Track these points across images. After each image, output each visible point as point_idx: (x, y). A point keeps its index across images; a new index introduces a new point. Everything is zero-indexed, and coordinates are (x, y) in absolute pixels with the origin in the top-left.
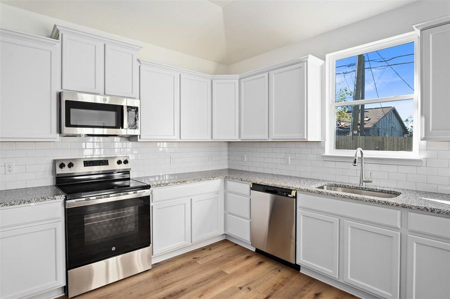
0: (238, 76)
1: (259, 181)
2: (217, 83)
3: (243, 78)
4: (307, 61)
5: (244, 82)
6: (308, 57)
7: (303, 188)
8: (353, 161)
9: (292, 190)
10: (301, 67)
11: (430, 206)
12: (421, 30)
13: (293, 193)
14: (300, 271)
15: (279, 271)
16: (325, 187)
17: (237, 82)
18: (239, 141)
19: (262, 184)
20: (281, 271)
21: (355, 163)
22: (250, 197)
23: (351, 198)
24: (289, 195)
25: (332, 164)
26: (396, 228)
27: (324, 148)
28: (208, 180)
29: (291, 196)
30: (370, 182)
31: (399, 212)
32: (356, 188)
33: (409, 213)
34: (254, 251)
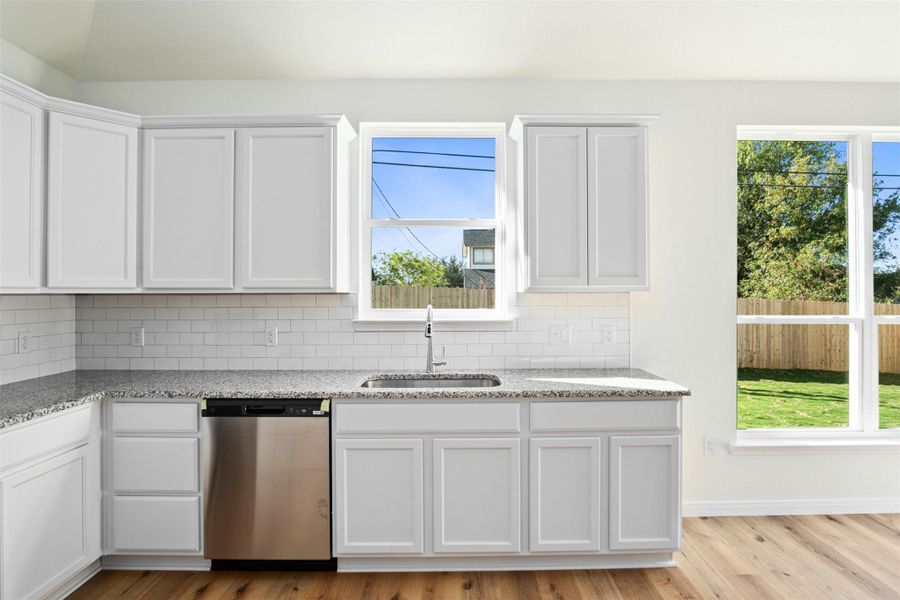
0: (137, 119)
1: (227, 390)
2: (65, 123)
3: (152, 128)
4: (335, 127)
5: (156, 138)
6: (339, 119)
7: (347, 390)
8: (425, 329)
9: (322, 400)
10: (322, 136)
11: (555, 389)
12: (526, 126)
13: (325, 406)
14: (339, 571)
15: (296, 589)
16: (370, 383)
17: (134, 133)
18: (139, 291)
19: (239, 396)
20: (299, 587)
21: (429, 332)
22: (199, 435)
23: (447, 397)
24: (314, 412)
25: (371, 338)
26: (514, 433)
27: (355, 308)
28: (57, 410)
29: (319, 413)
30: (445, 364)
31: (518, 406)
32: (424, 378)
33: (532, 404)
34: (209, 569)
